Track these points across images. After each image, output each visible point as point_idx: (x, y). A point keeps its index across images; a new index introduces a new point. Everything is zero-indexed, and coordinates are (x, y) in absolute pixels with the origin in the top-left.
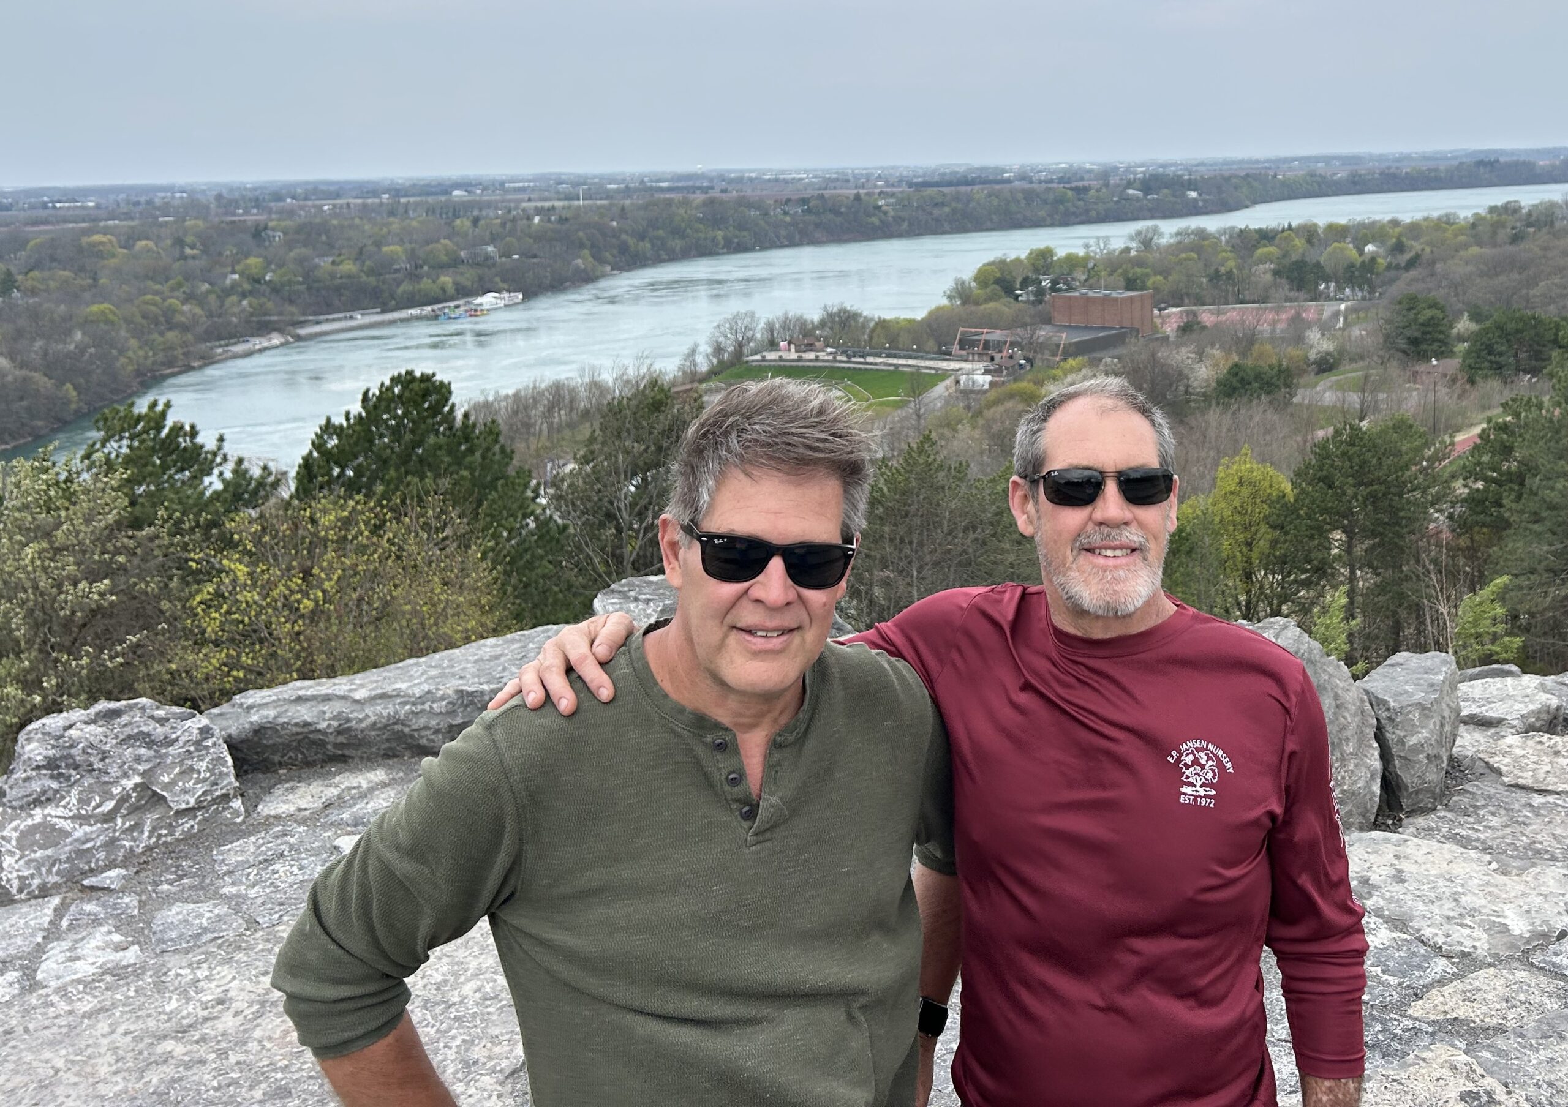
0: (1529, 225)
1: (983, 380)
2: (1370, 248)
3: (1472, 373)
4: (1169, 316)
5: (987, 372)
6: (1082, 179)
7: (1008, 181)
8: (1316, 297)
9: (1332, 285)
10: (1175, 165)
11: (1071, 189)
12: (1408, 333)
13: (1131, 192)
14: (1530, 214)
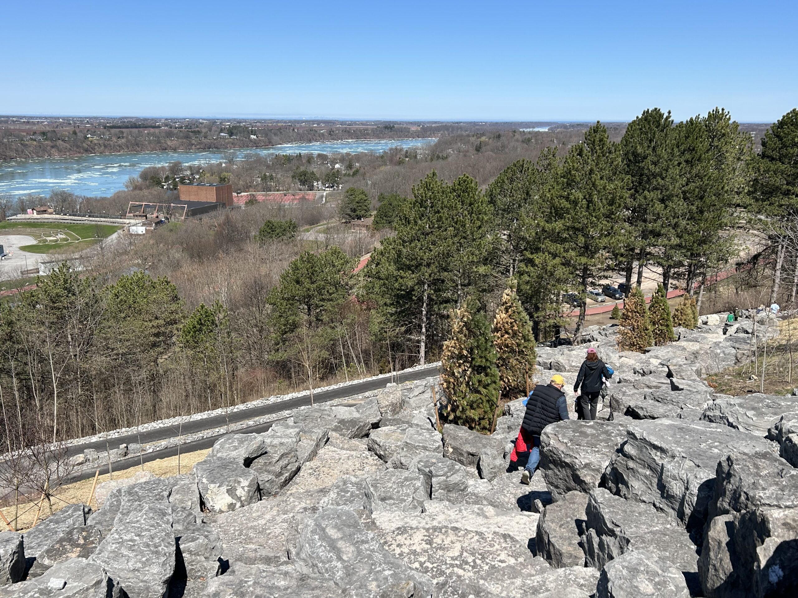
0: (406, 157)
1: (141, 230)
2: (337, 166)
3: (377, 226)
4: (242, 197)
5: (144, 225)
6: (197, 127)
7: (159, 127)
8: (311, 188)
9: (320, 183)
10: (245, 121)
11: (192, 132)
12: (351, 206)
13: (222, 134)
14: (407, 152)
